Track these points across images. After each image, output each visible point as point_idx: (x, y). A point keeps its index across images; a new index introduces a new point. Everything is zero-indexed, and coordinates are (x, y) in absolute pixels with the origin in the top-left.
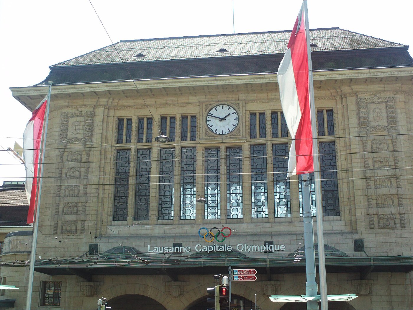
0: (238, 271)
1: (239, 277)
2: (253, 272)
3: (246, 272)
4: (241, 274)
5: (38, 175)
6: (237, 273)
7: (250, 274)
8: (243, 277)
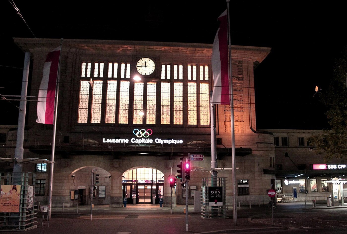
0: (194, 155)
1: (194, 158)
2: (202, 156)
3: (198, 156)
4: (195, 157)
5: (55, 96)
6: (193, 156)
7: (200, 157)
8: (196, 158)
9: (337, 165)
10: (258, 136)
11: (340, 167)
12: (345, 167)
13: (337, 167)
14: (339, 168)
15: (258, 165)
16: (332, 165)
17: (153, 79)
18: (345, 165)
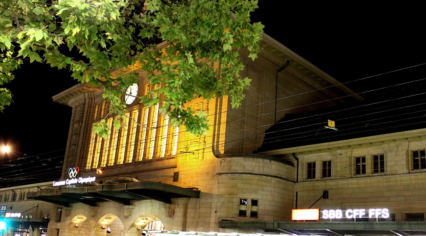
9: (344, 209)
10: (221, 162)
11: (350, 214)
12: (364, 214)
13: (344, 214)
14: (348, 217)
15: (216, 212)
16: (332, 211)
17: (134, 106)
18: (364, 210)
